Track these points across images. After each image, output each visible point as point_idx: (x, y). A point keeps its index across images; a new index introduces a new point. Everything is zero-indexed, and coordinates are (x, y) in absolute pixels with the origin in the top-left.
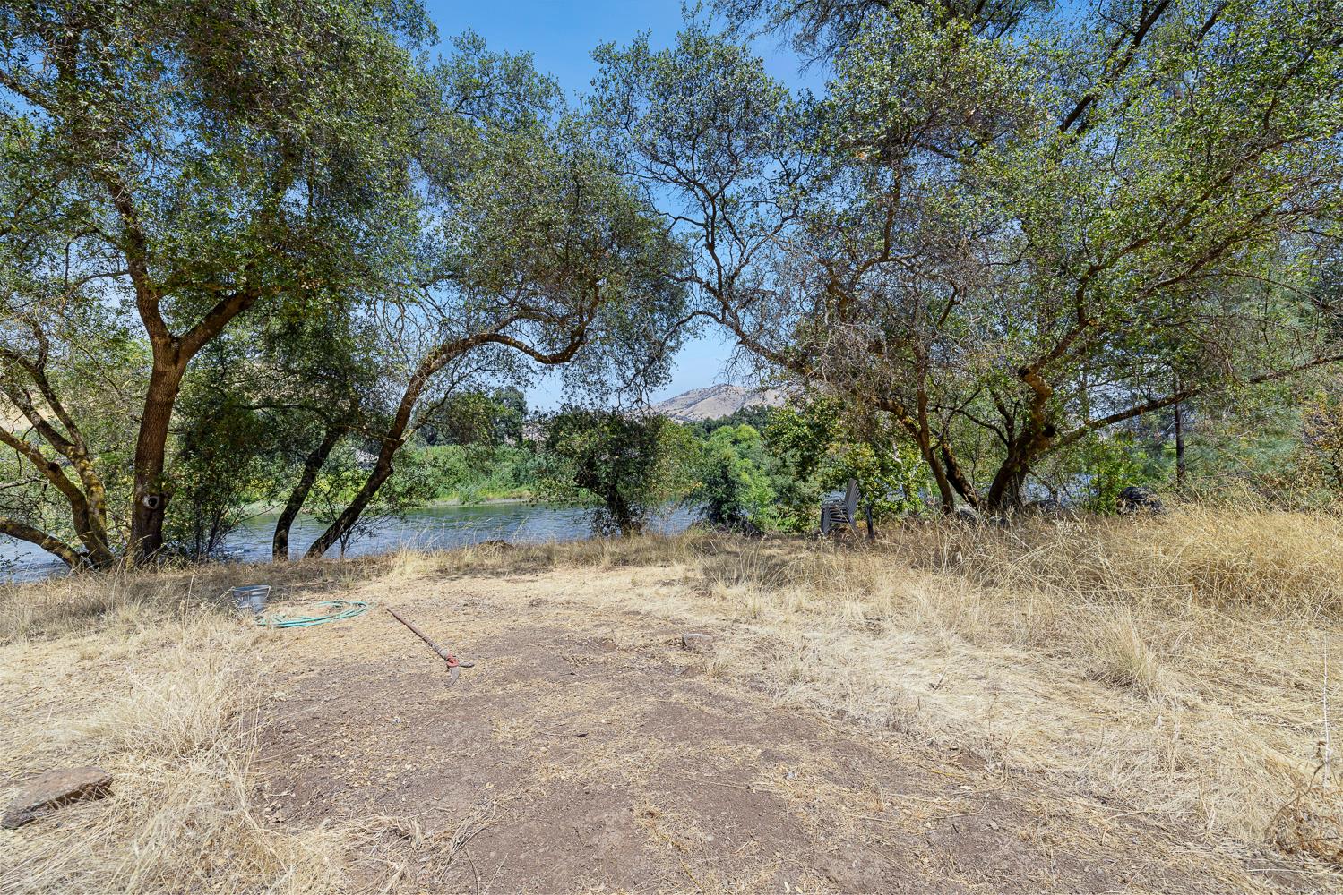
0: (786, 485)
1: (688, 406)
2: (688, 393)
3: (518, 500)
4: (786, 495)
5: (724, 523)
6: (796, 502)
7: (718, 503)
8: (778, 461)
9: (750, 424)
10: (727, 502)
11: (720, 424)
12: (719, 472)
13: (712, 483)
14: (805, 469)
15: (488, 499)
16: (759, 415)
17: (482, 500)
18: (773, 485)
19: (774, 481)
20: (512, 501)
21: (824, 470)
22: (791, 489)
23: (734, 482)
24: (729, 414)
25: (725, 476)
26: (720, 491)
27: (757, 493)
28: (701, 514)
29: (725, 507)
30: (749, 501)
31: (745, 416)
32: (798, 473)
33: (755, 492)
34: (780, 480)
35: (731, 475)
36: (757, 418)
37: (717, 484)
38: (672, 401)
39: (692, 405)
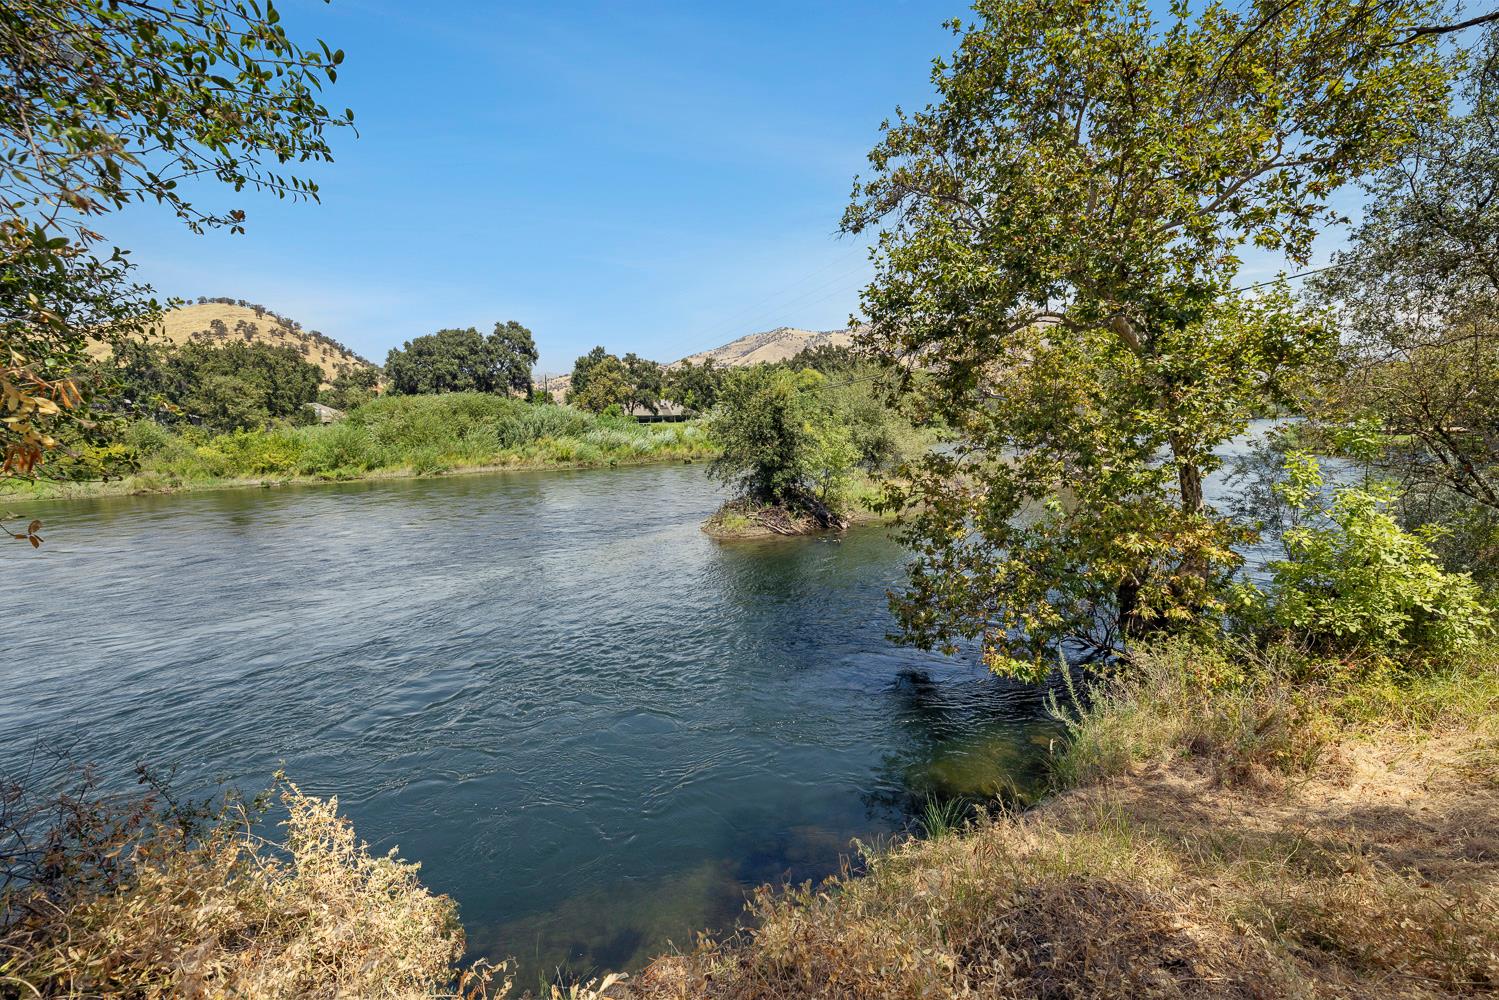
0: (873, 441)
1: (744, 354)
2: (744, 339)
3: (500, 468)
5: (776, 502)
7: (766, 470)
9: (815, 368)
10: (781, 468)
11: (779, 368)
12: (768, 419)
13: (757, 438)
15: (457, 467)
16: (826, 357)
17: (446, 469)
20: (492, 469)
23: (792, 436)
24: (790, 357)
25: (777, 426)
26: (770, 452)
27: (828, 454)
28: (742, 487)
29: (778, 477)
30: (816, 467)
31: (809, 358)
33: (823, 453)
35: (787, 423)
36: (824, 360)
37: (765, 440)
38: (726, 348)
39: (749, 352)
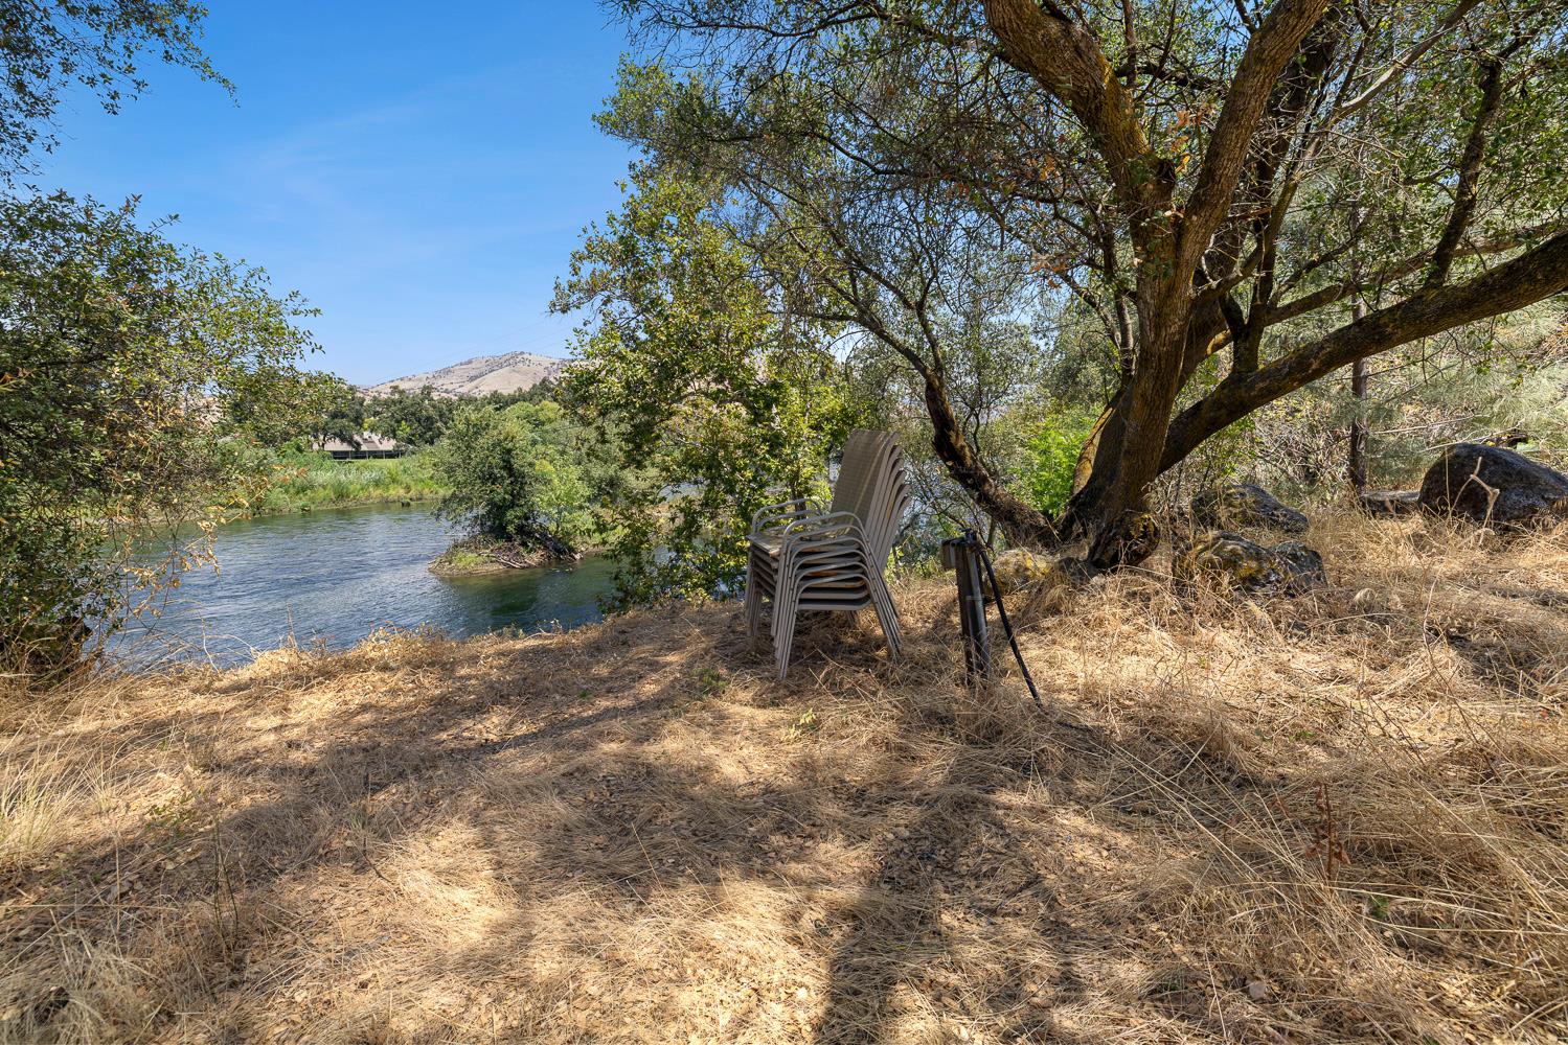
0: (607, 476)
1: (472, 379)
2: (470, 362)
4: (607, 490)
5: (509, 539)
6: (622, 503)
7: (498, 510)
8: (591, 434)
9: (555, 400)
10: (513, 505)
11: (513, 400)
12: (496, 460)
13: (487, 478)
14: (638, 447)
18: (586, 477)
19: (587, 472)
21: (666, 453)
22: (613, 483)
23: (523, 475)
24: (527, 388)
25: (508, 467)
26: (500, 492)
27: (561, 491)
28: (472, 526)
29: (510, 515)
30: (549, 504)
31: (549, 390)
32: (628, 454)
33: (557, 489)
34: (598, 471)
35: (516, 464)
37: (495, 479)
38: (448, 371)
39: (476, 377)
